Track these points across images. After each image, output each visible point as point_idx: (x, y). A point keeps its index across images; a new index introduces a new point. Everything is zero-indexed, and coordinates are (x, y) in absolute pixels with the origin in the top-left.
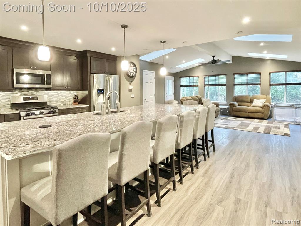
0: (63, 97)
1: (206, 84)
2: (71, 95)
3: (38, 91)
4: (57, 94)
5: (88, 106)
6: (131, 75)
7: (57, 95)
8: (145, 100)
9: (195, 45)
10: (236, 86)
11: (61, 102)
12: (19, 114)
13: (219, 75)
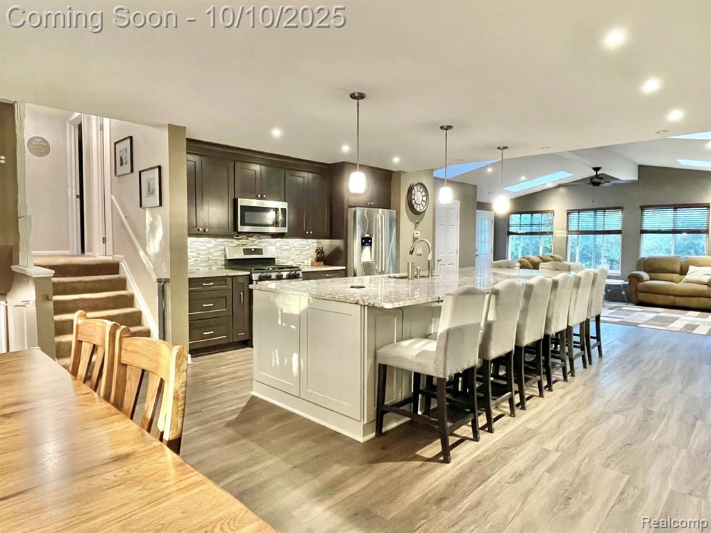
0: (296, 250)
1: (571, 229)
2: (307, 247)
3: (261, 238)
4: (287, 245)
5: (344, 268)
6: (418, 209)
7: (288, 247)
8: (438, 261)
9: (569, 151)
10: (644, 235)
11: (293, 260)
12: (250, 276)
13: (604, 210)
